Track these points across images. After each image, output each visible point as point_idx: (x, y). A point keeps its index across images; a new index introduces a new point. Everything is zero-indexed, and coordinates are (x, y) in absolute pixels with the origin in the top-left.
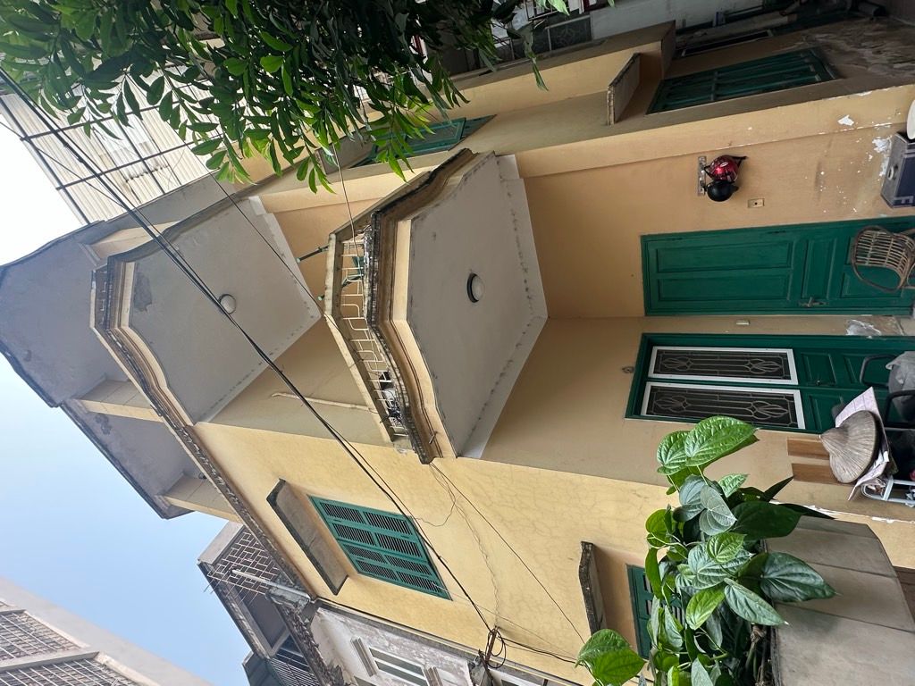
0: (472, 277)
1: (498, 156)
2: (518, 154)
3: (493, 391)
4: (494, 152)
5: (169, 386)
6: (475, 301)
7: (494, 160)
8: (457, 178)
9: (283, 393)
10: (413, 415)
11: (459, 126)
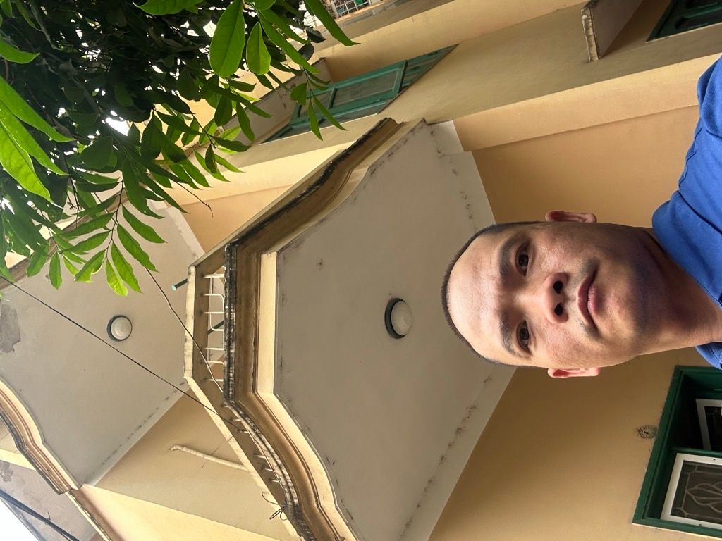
0: (393, 304)
1: (429, 125)
2: (459, 120)
3: (442, 458)
4: (424, 120)
5: (45, 442)
6: (398, 336)
7: (426, 130)
8: (360, 172)
9: (183, 446)
10: (306, 516)
11: (399, 72)
